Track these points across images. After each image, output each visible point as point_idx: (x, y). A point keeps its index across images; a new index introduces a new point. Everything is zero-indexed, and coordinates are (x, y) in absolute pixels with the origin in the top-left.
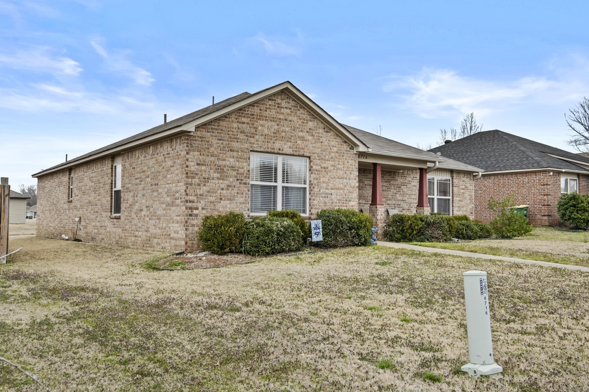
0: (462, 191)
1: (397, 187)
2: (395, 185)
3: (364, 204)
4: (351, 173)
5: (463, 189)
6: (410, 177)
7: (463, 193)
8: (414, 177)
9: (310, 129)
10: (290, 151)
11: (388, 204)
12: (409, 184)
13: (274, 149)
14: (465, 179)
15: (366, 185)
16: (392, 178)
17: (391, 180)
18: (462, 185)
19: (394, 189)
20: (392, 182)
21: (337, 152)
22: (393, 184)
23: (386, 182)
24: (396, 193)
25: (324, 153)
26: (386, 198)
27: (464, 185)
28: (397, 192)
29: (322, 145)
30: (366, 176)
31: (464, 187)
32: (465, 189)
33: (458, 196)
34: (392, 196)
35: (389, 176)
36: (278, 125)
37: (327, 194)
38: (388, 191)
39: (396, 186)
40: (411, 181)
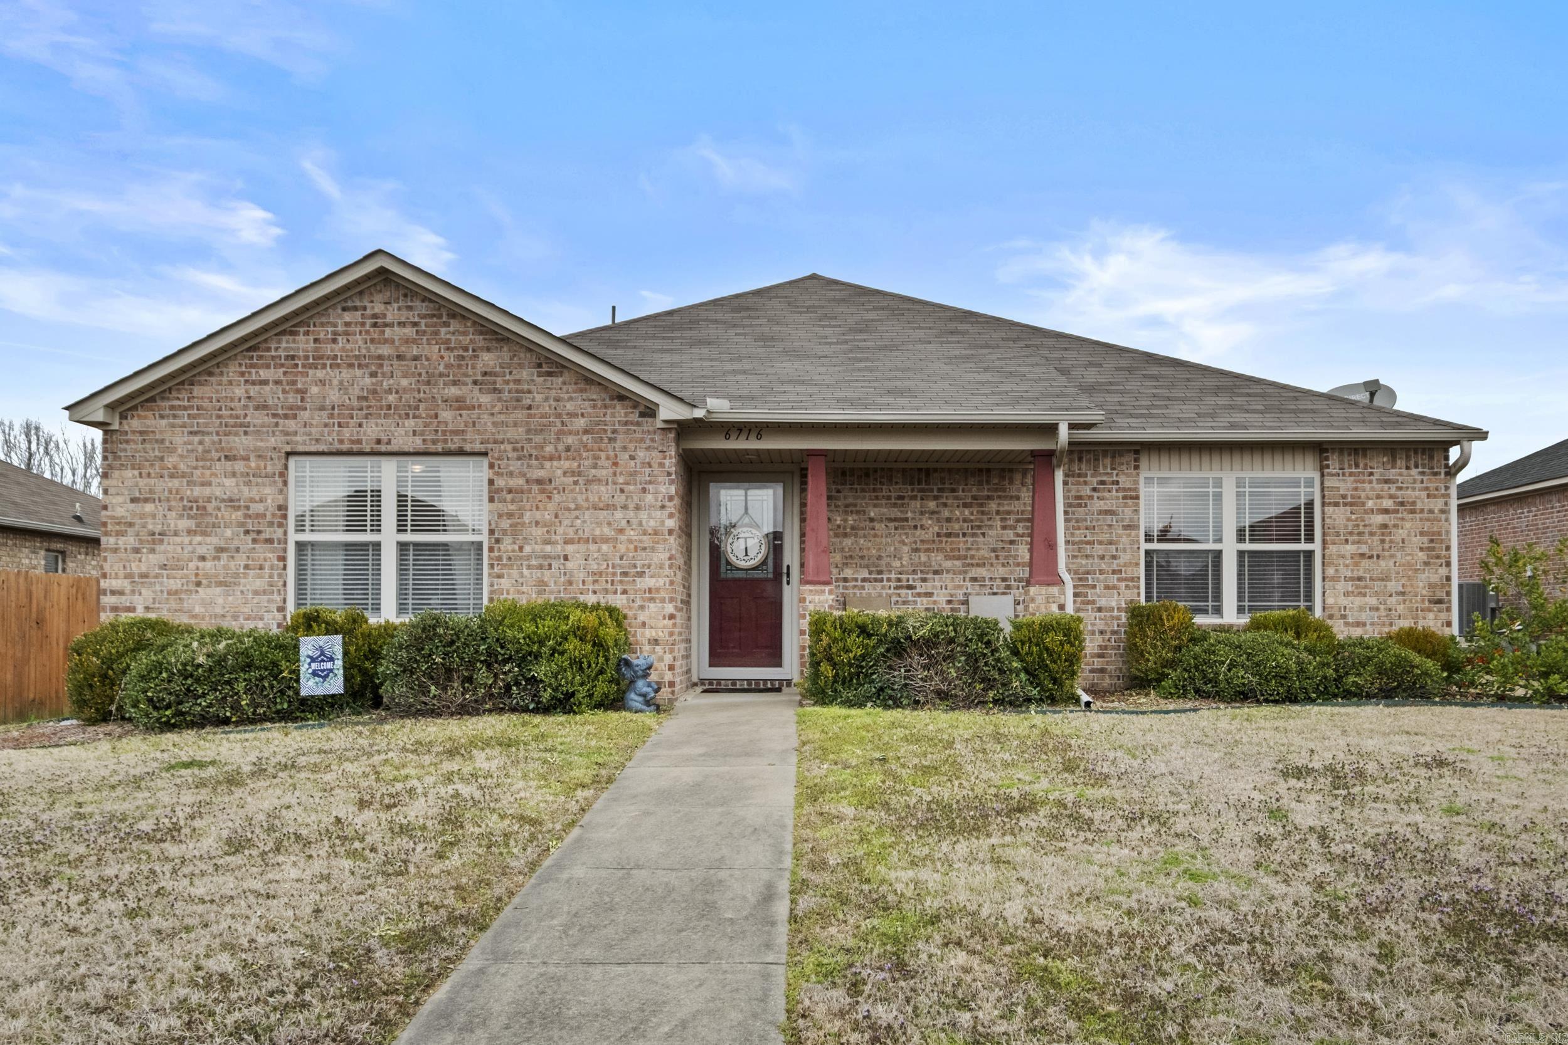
0: (1379, 519)
1: (1018, 521)
2: (1009, 513)
3: (864, 580)
4: (644, 490)
5: (1386, 511)
6: (1085, 483)
7: (1385, 526)
8: (1103, 483)
9: (485, 374)
10: (417, 443)
11: (974, 579)
12: (1080, 505)
13: (359, 442)
14: (1392, 474)
15: (872, 520)
16: (996, 490)
17: (989, 498)
18: (1379, 497)
19: (1004, 528)
20: (993, 506)
21: (586, 432)
22: (998, 513)
23: (965, 505)
24: (1012, 542)
25: (538, 439)
26: (966, 557)
27: (1391, 497)
28: (1018, 535)
29: (529, 416)
30: (874, 490)
31: (1387, 503)
32: (1397, 511)
33: (1356, 538)
34: (994, 550)
35: (980, 483)
36: (373, 375)
37: (545, 557)
38: (974, 535)
39: (1013, 517)
40: (1091, 498)
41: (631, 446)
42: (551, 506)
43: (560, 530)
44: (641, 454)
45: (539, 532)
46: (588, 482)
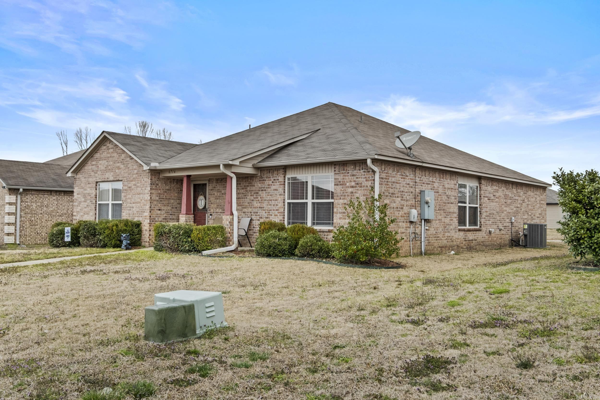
0: (350, 190)
1: (254, 193)
2: (252, 191)
3: (221, 213)
5: (352, 187)
6: (270, 180)
7: (352, 193)
8: (275, 180)
9: (123, 160)
11: (244, 212)
12: (269, 188)
13: (105, 179)
14: (355, 172)
15: (223, 194)
16: (250, 183)
17: (248, 186)
18: (351, 181)
19: (251, 196)
20: (249, 189)
21: (137, 174)
22: (250, 191)
23: (243, 189)
24: (253, 200)
25: (130, 176)
26: (242, 205)
27: (354, 181)
28: (254, 198)
29: (129, 170)
30: (224, 185)
31: (353, 184)
32: (356, 187)
33: (343, 197)
34: (249, 203)
35: (246, 181)
36: (107, 162)
38: (244, 198)
39: (253, 192)
40: (272, 185)
41: (144, 177)
42: (131, 194)
43: (132, 200)
44: (145, 179)
45: (129, 200)
46: (137, 187)
